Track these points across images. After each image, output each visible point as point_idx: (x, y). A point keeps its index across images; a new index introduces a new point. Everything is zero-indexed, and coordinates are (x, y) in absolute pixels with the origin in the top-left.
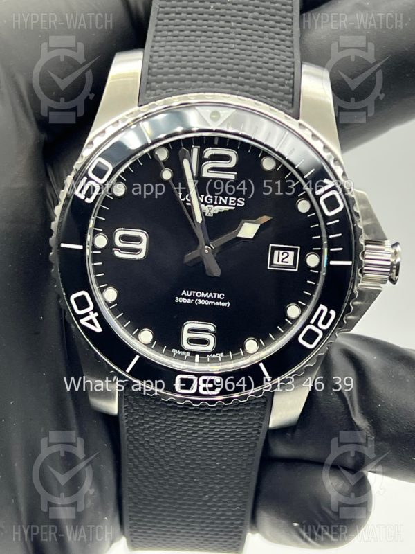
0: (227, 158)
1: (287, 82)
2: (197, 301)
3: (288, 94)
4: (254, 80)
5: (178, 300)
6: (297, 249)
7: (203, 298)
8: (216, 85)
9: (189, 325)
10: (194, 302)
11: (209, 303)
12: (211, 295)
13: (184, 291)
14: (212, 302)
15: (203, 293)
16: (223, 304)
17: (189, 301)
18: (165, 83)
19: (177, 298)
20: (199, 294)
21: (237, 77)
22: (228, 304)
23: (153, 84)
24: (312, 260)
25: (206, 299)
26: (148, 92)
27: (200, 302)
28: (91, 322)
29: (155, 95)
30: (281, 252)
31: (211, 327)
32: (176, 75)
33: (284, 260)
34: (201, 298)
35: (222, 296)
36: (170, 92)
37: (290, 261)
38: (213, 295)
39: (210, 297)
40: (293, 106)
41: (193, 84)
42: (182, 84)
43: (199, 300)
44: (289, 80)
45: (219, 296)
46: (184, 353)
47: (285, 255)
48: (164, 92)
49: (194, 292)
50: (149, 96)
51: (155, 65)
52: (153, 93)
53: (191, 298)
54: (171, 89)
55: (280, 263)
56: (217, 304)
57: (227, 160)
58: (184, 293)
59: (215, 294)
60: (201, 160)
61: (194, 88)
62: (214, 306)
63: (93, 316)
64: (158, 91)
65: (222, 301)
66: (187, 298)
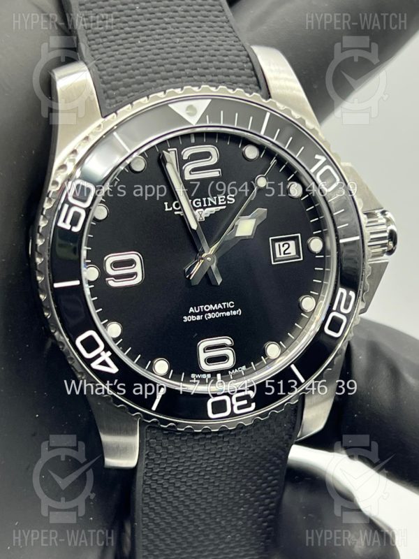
0: (207, 155)
1: (245, 66)
2: (207, 316)
3: (252, 77)
4: (213, 69)
5: (186, 319)
6: (298, 237)
7: (213, 311)
8: (178, 80)
9: (203, 344)
10: (203, 317)
11: (220, 314)
12: (220, 306)
13: (191, 308)
14: (223, 313)
15: (211, 306)
16: (235, 313)
17: (199, 318)
18: (122, 89)
19: (185, 317)
20: (207, 308)
21: (196, 69)
22: (239, 312)
23: (110, 92)
24: (316, 245)
25: (215, 311)
26: (108, 101)
27: (210, 316)
28: (104, 363)
29: (116, 102)
30: (281, 243)
31: (228, 341)
32: (131, 78)
33: (286, 252)
34: (211, 311)
35: (231, 305)
36: (131, 96)
37: (292, 251)
38: (223, 306)
39: (220, 308)
40: (260, 88)
41: (154, 84)
42: (142, 86)
43: (209, 314)
44: (247, 63)
45: (229, 305)
46: (204, 376)
47: (286, 246)
48: (125, 97)
49: (202, 307)
50: (110, 105)
51: (104, 72)
52: (113, 101)
53: (200, 313)
54: (132, 94)
55: (283, 255)
56: (228, 314)
57: (208, 158)
58: (191, 310)
59: (224, 304)
60: (181, 163)
61: (156, 87)
62: (225, 317)
63: (106, 356)
64: (118, 98)
65: (233, 309)
66: (195, 314)
